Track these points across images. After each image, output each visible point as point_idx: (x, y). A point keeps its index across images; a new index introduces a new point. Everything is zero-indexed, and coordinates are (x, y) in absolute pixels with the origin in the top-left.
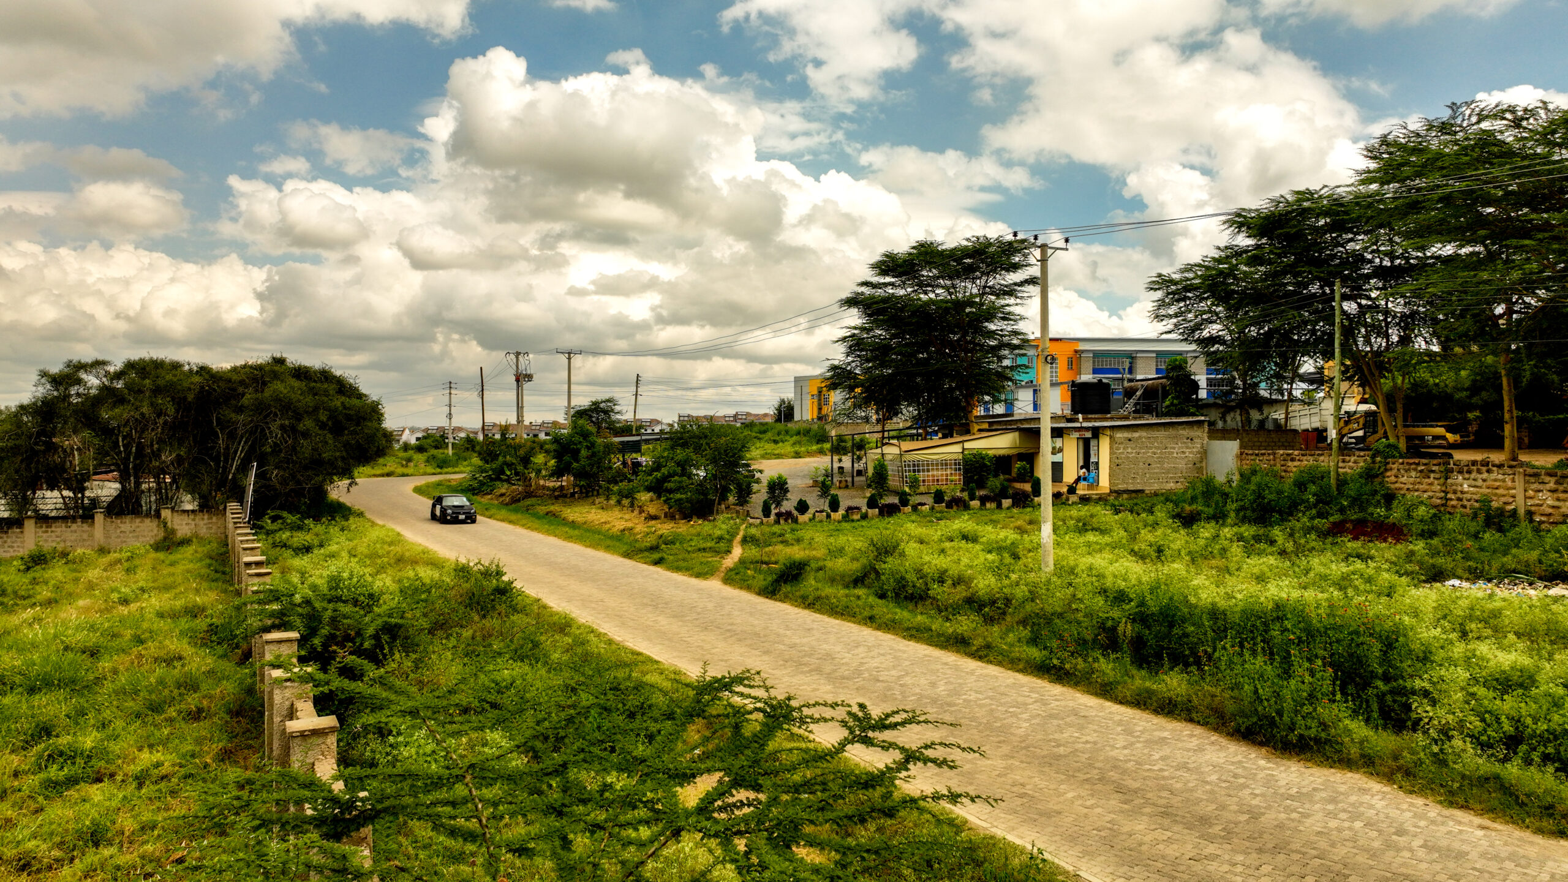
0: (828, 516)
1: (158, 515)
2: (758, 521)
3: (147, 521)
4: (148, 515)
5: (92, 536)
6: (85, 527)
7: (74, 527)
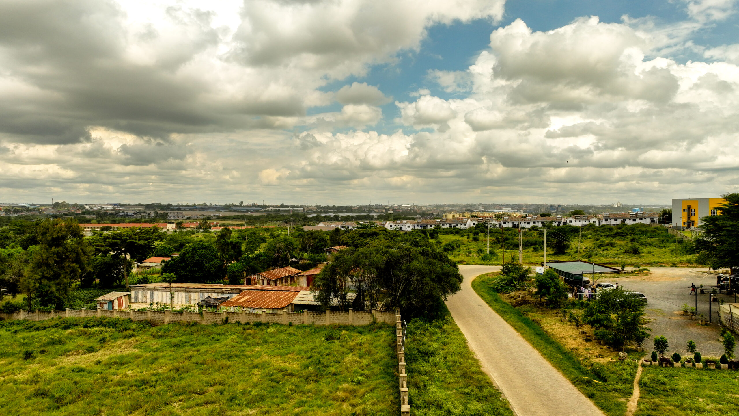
0: (694, 365)
1: (371, 313)
2: (649, 363)
3: (367, 314)
4: (367, 312)
5: (348, 318)
6: (346, 315)
7: (342, 314)
